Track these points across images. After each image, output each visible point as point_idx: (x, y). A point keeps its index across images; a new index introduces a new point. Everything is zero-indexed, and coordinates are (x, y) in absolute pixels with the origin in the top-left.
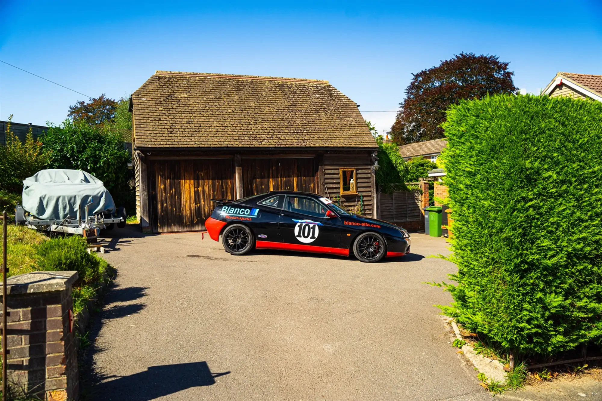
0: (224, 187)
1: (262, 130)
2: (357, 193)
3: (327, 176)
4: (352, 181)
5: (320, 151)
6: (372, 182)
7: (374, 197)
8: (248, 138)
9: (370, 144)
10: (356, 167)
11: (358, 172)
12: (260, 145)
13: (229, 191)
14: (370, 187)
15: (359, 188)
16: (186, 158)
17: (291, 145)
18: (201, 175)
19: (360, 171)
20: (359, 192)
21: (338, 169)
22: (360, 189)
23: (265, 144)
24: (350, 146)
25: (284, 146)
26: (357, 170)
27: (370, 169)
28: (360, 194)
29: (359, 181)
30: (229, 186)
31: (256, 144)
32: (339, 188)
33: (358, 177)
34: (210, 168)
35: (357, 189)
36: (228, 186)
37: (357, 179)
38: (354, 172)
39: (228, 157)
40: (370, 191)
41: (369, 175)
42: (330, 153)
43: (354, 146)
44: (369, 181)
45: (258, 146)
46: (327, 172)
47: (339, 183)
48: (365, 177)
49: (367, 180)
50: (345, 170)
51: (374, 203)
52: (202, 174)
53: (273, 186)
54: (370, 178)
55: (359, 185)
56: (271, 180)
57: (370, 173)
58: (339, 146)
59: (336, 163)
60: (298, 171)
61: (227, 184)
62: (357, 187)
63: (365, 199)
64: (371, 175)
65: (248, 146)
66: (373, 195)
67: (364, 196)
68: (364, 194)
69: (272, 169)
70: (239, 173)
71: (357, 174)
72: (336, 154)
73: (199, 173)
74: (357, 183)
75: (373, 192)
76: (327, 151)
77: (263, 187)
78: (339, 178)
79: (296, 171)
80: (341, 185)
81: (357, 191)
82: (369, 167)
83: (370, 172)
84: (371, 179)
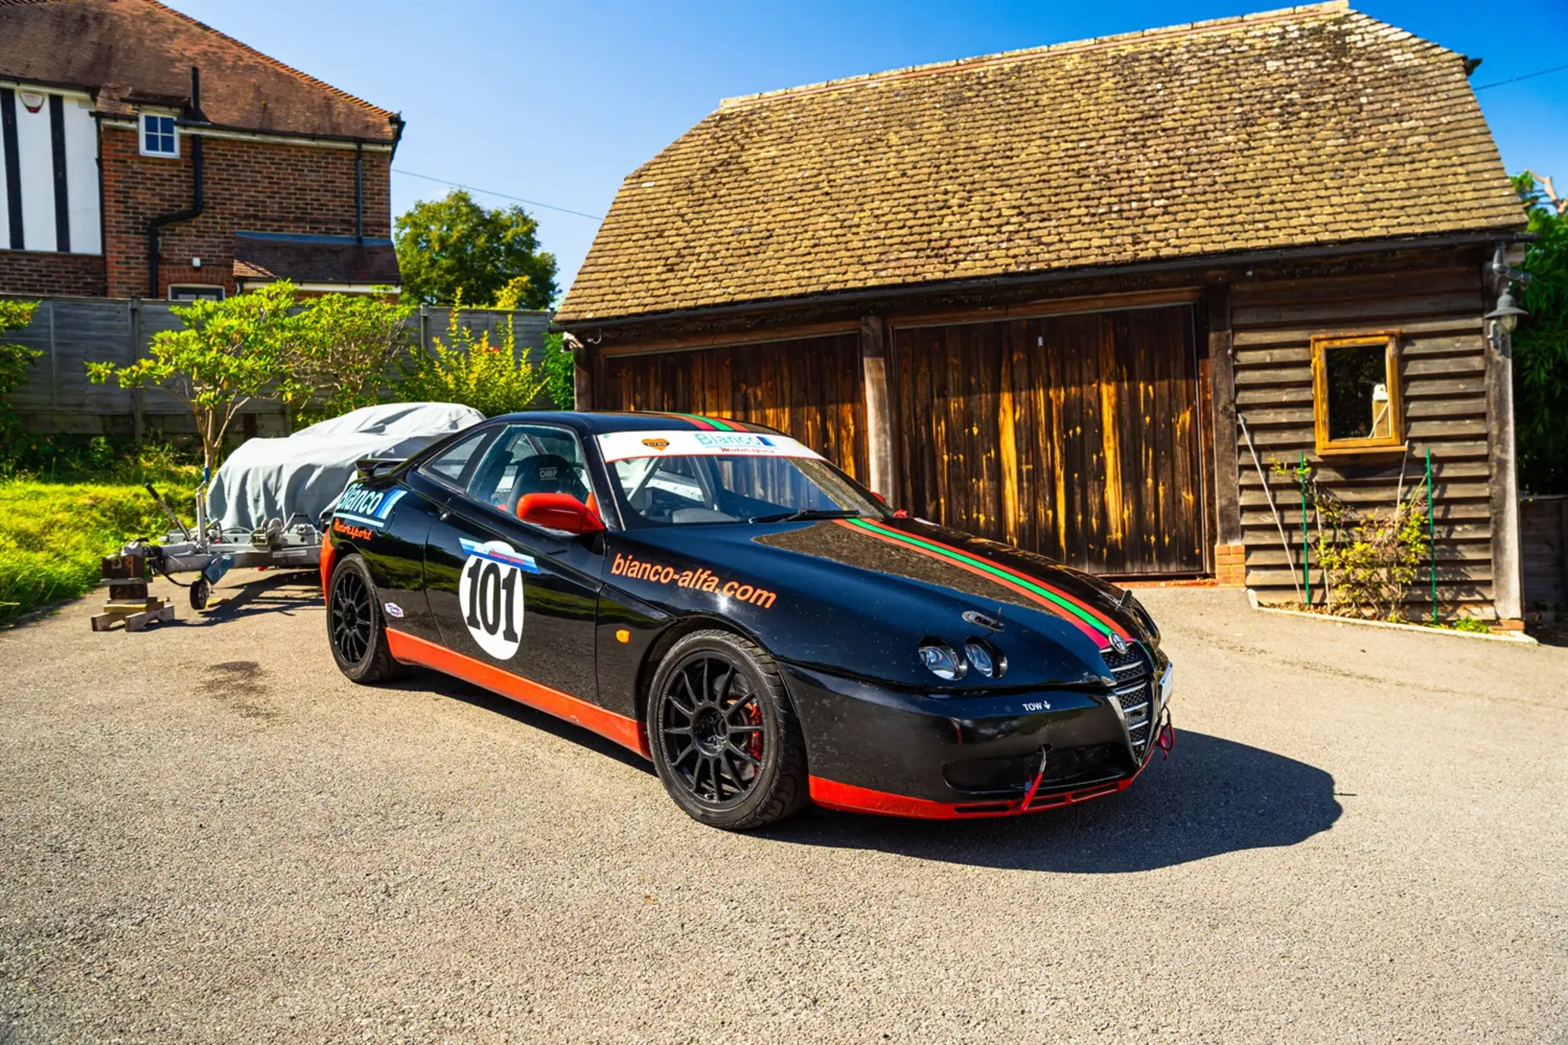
0: (832, 435)
1: (982, 219)
2: (1405, 448)
3: (1245, 377)
4: (1380, 392)
5: (1211, 273)
6: (1493, 394)
7: (1502, 465)
8: (914, 253)
9: (1474, 213)
10: (1396, 330)
11: (1408, 350)
12: (946, 272)
13: (847, 448)
14: (1481, 416)
15: (1414, 425)
16: (706, 343)
17: (1076, 258)
18: (756, 397)
19: (1420, 346)
20: (1414, 440)
21: (1305, 344)
22: (1417, 429)
23: (971, 268)
24: (1359, 234)
25: (1042, 266)
26: (1404, 340)
27: (1479, 331)
28: (1420, 451)
29: (1414, 390)
30: (848, 432)
31: (933, 271)
32: (1309, 425)
33: (1407, 373)
34: (786, 372)
35: (1408, 430)
36: (844, 433)
37: (1404, 381)
38: (1390, 351)
39: (839, 329)
40: (1484, 437)
41: (1477, 363)
42: (1262, 278)
43: (1384, 232)
44: (1473, 389)
45: (939, 275)
46: (1245, 357)
47: (1308, 404)
48: (1452, 369)
49: (1461, 387)
50: (1337, 344)
51: (1504, 491)
52: (759, 393)
53: (1017, 426)
54: (1479, 375)
55: (1414, 409)
56: (1006, 399)
57: (1479, 353)
58: (1300, 239)
59: (1287, 316)
60: (1118, 363)
61: (840, 424)
62: (1405, 421)
63: (1448, 472)
64: (1489, 360)
65: (899, 280)
66: (1497, 452)
67: (1441, 461)
68: (1446, 449)
69: (1011, 359)
70: (877, 383)
71: (1403, 360)
72: (1292, 276)
73: (750, 391)
74: (1403, 400)
75: (1502, 441)
76: (1246, 267)
77: (975, 431)
78: (1308, 384)
79: (1112, 363)
80: (1320, 413)
81: (1403, 436)
82: (1477, 322)
83: (1478, 343)
84: (1489, 381)
